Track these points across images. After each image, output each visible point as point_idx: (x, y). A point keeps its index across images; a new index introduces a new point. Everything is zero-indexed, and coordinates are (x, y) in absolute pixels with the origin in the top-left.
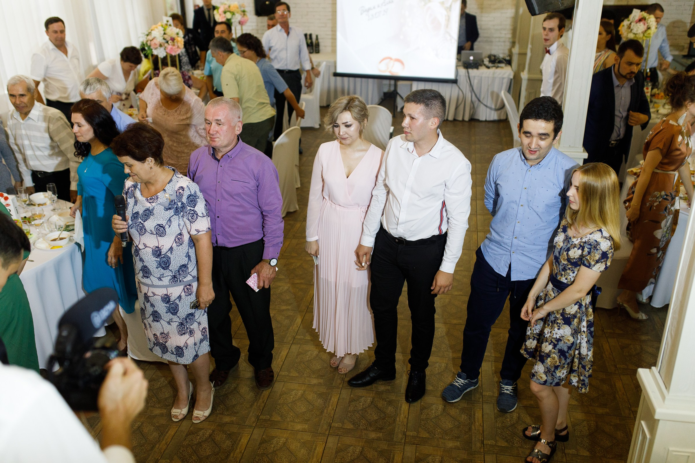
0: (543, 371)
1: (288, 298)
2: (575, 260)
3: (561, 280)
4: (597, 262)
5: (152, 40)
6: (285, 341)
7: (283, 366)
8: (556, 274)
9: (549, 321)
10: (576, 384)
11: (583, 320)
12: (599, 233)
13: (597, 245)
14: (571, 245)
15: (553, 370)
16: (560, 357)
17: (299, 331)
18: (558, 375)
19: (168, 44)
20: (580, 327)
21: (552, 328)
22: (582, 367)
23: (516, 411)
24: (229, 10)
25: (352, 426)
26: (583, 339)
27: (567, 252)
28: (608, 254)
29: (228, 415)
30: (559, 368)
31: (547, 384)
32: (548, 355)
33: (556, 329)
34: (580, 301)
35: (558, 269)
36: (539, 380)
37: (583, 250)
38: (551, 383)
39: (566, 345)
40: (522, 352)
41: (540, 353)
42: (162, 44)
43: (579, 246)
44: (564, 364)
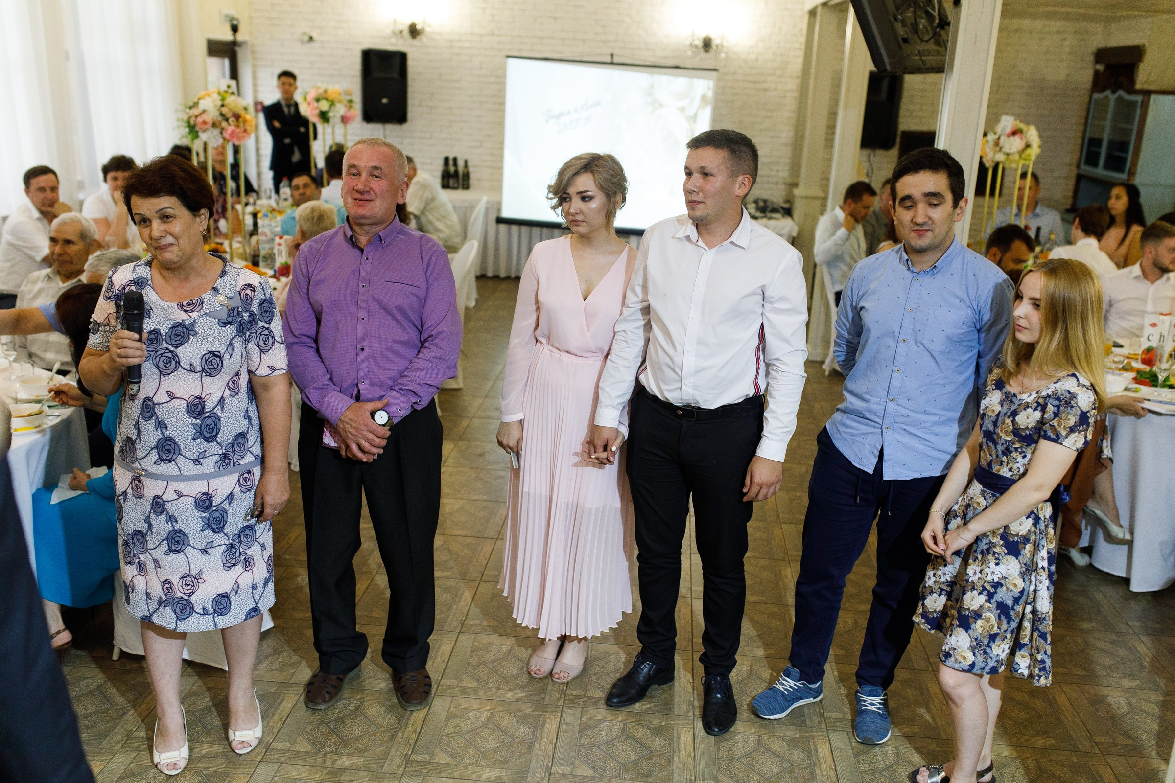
0: (968, 645)
1: (444, 559)
2: (1027, 432)
3: (1001, 473)
4: (1072, 430)
5: (200, 115)
6: (446, 628)
7: (447, 671)
8: (990, 464)
9: (976, 551)
10: (1026, 672)
11: (1041, 546)
12: (1073, 379)
13: (1071, 399)
14: (1019, 405)
15: (986, 642)
16: (999, 618)
17: (470, 613)
18: (995, 653)
19: (229, 124)
20: (1035, 560)
21: (983, 561)
22: (1039, 636)
23: (890, 743)
24: (325, 96)
25: (591, 772)
26: (1041, 582)
27: (1011, 419)
28: (1089, 418)
29: (348, 754)
30: (998, 639)
31: (974, 671)
32: (978, 615)
33: (992, 565)
34: (1036, 511)
35: (994, 453)
36: (960, 662)
37: (1044, 411)
38: (983, 669)
39: (1010, 594)
40: (916, 619)
41: (959, 612)
42: (218, 124)
43: (1036, 405)
44: (1005, 631)
